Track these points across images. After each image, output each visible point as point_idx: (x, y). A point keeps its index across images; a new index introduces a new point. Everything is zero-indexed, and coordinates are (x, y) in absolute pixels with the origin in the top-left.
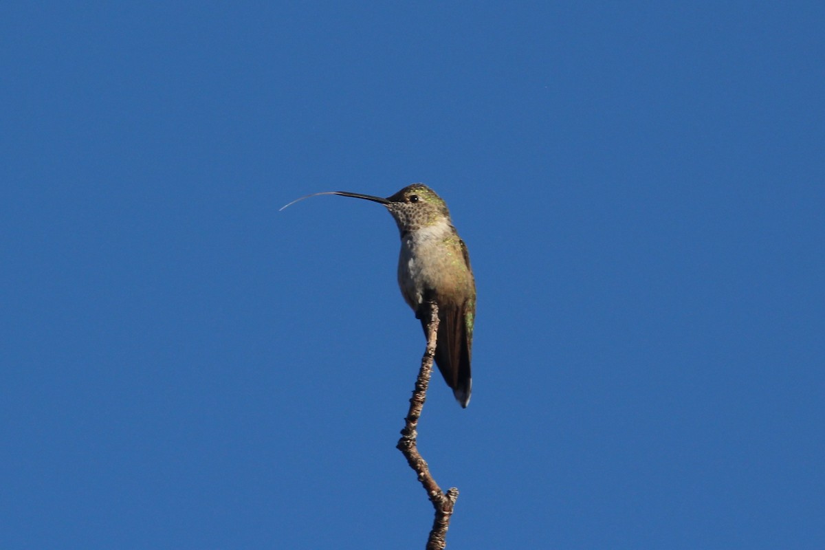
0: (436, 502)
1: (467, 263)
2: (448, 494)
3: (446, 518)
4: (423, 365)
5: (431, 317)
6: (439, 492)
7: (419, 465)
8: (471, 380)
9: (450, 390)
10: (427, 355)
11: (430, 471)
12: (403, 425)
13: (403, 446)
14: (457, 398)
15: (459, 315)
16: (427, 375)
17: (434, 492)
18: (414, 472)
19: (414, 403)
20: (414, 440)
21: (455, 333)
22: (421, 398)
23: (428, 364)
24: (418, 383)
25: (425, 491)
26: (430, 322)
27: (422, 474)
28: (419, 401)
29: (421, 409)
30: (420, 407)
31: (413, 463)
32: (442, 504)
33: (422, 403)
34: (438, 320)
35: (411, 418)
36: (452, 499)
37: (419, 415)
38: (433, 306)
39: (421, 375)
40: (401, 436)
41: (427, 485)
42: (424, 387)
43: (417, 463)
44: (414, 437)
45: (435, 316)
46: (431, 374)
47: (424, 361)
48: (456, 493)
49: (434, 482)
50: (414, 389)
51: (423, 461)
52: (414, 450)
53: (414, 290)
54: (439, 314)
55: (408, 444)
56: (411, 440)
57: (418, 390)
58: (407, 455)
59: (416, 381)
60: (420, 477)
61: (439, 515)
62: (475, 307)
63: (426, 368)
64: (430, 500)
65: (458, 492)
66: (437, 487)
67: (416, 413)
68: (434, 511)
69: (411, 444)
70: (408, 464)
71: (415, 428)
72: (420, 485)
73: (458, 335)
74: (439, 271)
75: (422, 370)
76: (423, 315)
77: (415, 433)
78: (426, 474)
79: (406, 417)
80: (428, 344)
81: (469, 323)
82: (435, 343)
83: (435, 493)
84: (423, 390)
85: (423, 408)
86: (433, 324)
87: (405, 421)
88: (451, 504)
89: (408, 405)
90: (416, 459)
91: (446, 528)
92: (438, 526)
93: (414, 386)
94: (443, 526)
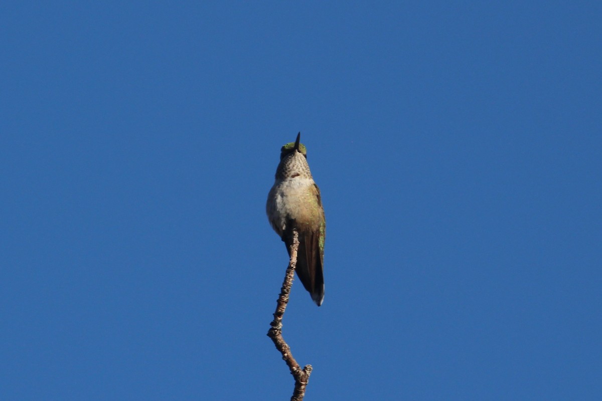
0: (296, 375)
2: (305, 370)
3: (303, 387)
4: (287, 275)
5: (293, 240)
6: (298, 368)
7: (283, 348)
10: (290, 268)
11: (292, 353)
12: (272, 319)
13: (272, 334)
14: (313, 299)
16: (290, 283)
18: (280, 353)
19: (280, 302)
20: (280, 330)
22: (285, 299)
23: (290, 275)
24: (283, 288)
25: (288, 367)
26: (292, 244)
27: (286, 355)
28: (284, 302)
29: (285, 307)
31: (279, 347)
32: (300, 376)
33: (286, 303)
35: (278, 314)
36: (307, 373)
37: (284, 311)
39: (285, 282)
40: (271, 327)
41: (289, 363)
42: (288, 291)
43: (282, 347)
44: (280, 327)
45: (296, 239)
46: (292, 281)
47: (288, 272)
48: (310, 369)
49: (294, 361)
50: (280, 293)
51: (287, 345)
52: (280, 337)
54: (298, 238)
55: (276, 333)
56: (278, 330)
57: (283, 293)
58: (275, 340)
59: (282, 286)
60: (284, 357)
61: (298, 385)
63: (289, 277)
64: (291, 373)
65: (312, 368)
66: (297, 364)
67: (282, 310)
68: (295, 381)
69: (278, 333)
70: (275, 347)
71: (280, 321)
74: (299, 206)
75: (286, 278)
77: (281, 324)
78: (289, 354)
79: (274, 313)
80: (291, 260)
83: (295, 368)
84: (286, 293)
85: (287, 307)
86: (294, 245)
87: (273, 316)
88: (306, 376)
89: (276, 304)
90: (282, 344)
91: (303, 394)
92: (297, 392)
93: (280, 290)
94: (301, 393)
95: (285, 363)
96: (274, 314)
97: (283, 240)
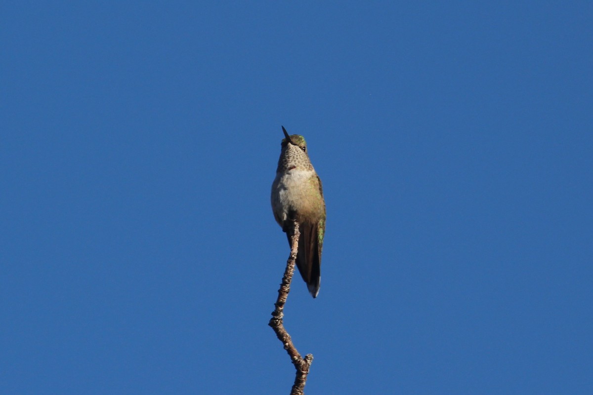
0: (297, 364)
1: (321, 194)
2: (306, 359)
3: (304, 376)
4: (288, 266)
5: (294, 231)
6: (299, 357)
7: (285, 338)
8: (320, 278)
9: (305, 284)
10: (291, 258)
11: (293, 342)
12: (273, 309)
13: (273, 324)
14: (310, 291)
15: (314, 230)
16: (291, 273)
17: (295, 357)
18: (281, 343)
19: (281, 293)
20: (281, 319)
21: (310, 244)
22: (286, 289)
23: (291, 265)
24: (284, 278)
25: (289, 357)
26: (294, 235)
27: (287, 344)
28: (285, 292)
29: (286, 297)
30: (286, 296)
31: (280, 336)
32: (301, 365)
33: (287, 293)
34: (299, 233)
35: (279, 304)
36: (308, 362)
37: (285, 301)
38: (296, 223)
39: (286, 273)
40: (272, 317)
41: (290, 352)
42: (289, 281)
43: (283, 336)
44: (282, 317)
45: (297, 230)
46: (293, 272)
47: (289, 262)
48: (311, 358)
49: (295, 350)
50: (281, 283)
51: (288, 334)
52: (281, 327)
53: (281, 210)
54: (299, 228)
55: (277, 322)
56: (279, 320)
57: (284, 283)
58: (276, 330)
60: (285, 346)
61: (299, 374)
62: (325, 225)
63: (290, 268)
64: (292, 363)
65: (313, 358)
66: (298, 354)
67: (283, 300)
68: (296, 370)
69: (279, 323)
70: (277, 337)
71: (282, 311)
72: (286, 352)
73: (312, 245)
74: (301, 198)
75: (287, 269)
76: (288, 229)
77: (282, 314)
78: (290, 344)
79: (275, 302)
80: (292, 250)
81: (321, 236)
82: (297, 250)
84: (287, 283)
85: (288, 297)
86: (295, 236)
87: (274, 306)
88: (307, 366)
89: (277, 294)
90: (283, 333)
91: (304, 383)
92: (298, 382)
93: (282, 280)
94: (302, 382)
95: (287, 352)
96: (275, 304)
97: (284, 231)
